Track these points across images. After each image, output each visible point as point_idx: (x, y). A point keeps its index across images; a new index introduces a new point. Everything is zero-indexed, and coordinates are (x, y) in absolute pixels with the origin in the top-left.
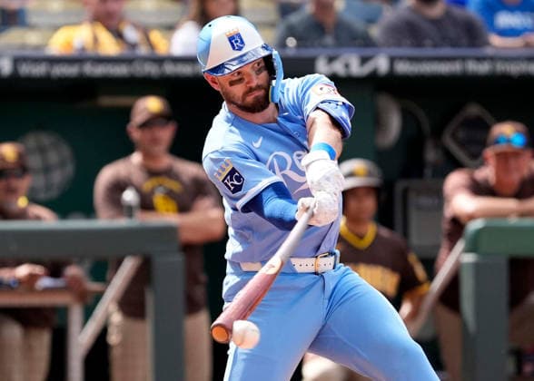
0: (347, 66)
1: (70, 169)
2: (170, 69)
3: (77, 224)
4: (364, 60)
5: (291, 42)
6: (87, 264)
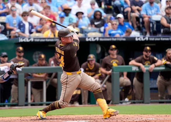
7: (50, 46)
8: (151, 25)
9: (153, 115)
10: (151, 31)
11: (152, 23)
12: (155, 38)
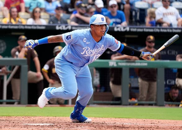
0: (62, 28)
1: (5, 47)
2: (26, 27)
3: (7, 59)
4: (66, 27)
5: (51, 22)
6: (8, 67)
7: (13, 33)
8: (134, 13)
9: (129, 119)
10: (134, 20)
11: (135, 11)
12: (137, 28)
